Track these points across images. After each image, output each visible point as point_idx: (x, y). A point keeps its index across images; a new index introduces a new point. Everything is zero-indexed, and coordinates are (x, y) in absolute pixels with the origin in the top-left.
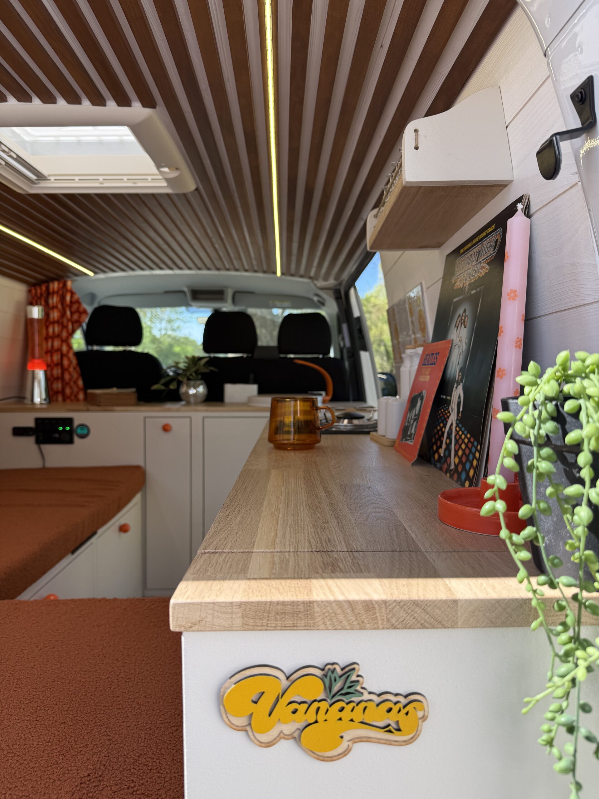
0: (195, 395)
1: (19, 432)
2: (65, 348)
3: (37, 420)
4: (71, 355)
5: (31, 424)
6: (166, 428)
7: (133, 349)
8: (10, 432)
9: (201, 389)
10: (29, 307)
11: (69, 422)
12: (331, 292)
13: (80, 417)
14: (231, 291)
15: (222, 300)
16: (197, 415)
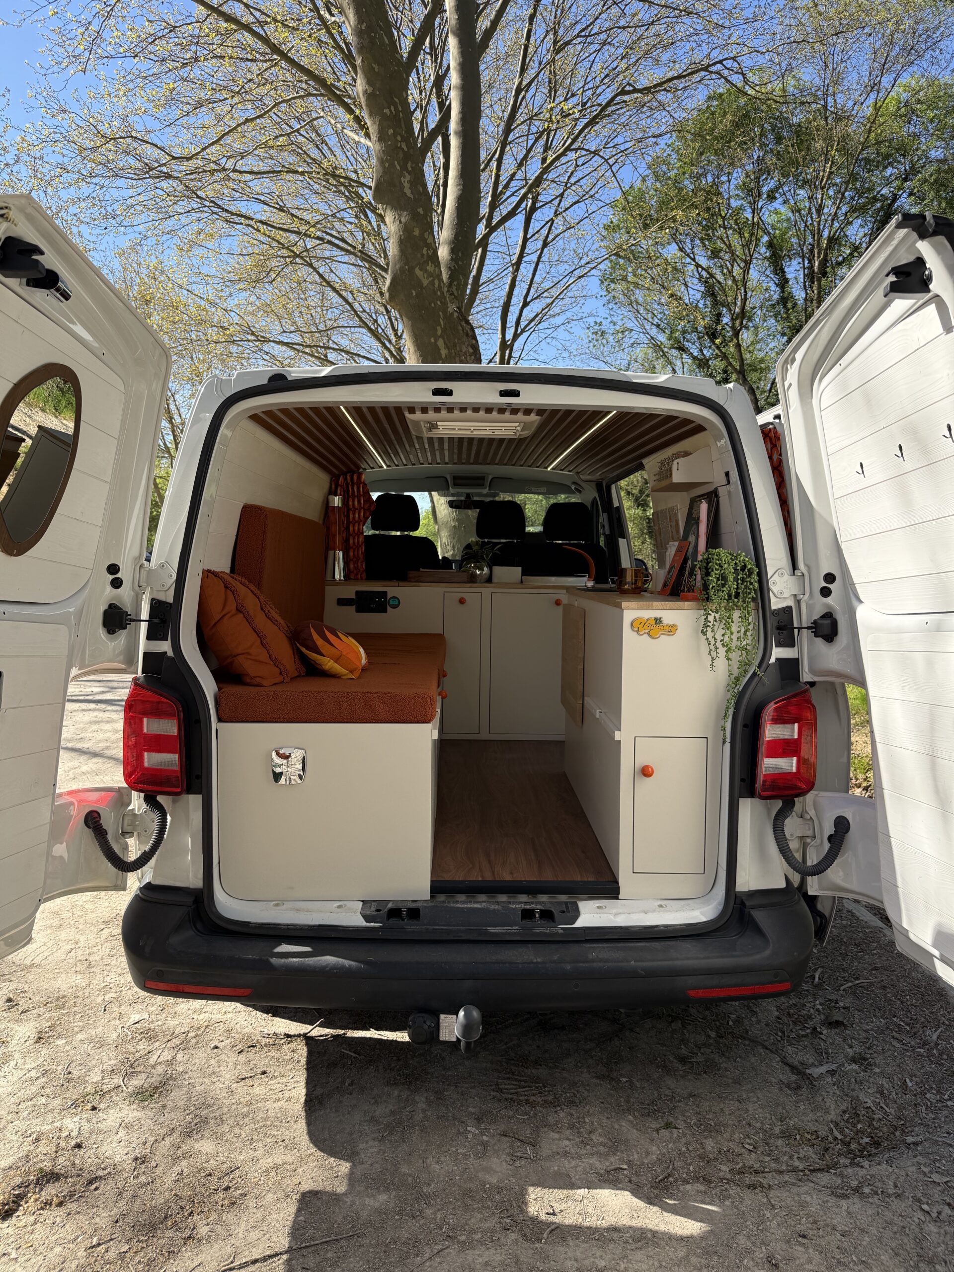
1: (342, 602)
3: (357, 592)
4: (362, 539)
5: (353, 596)
6: (462, 601)
7: (412, 533)
8: (336, 602)
10: (331, 497)
11: (385, 593)
12: (594, 485)
13: (393, 590)
14: (490, 477)
15: (482, 486)
16: (486, 591)
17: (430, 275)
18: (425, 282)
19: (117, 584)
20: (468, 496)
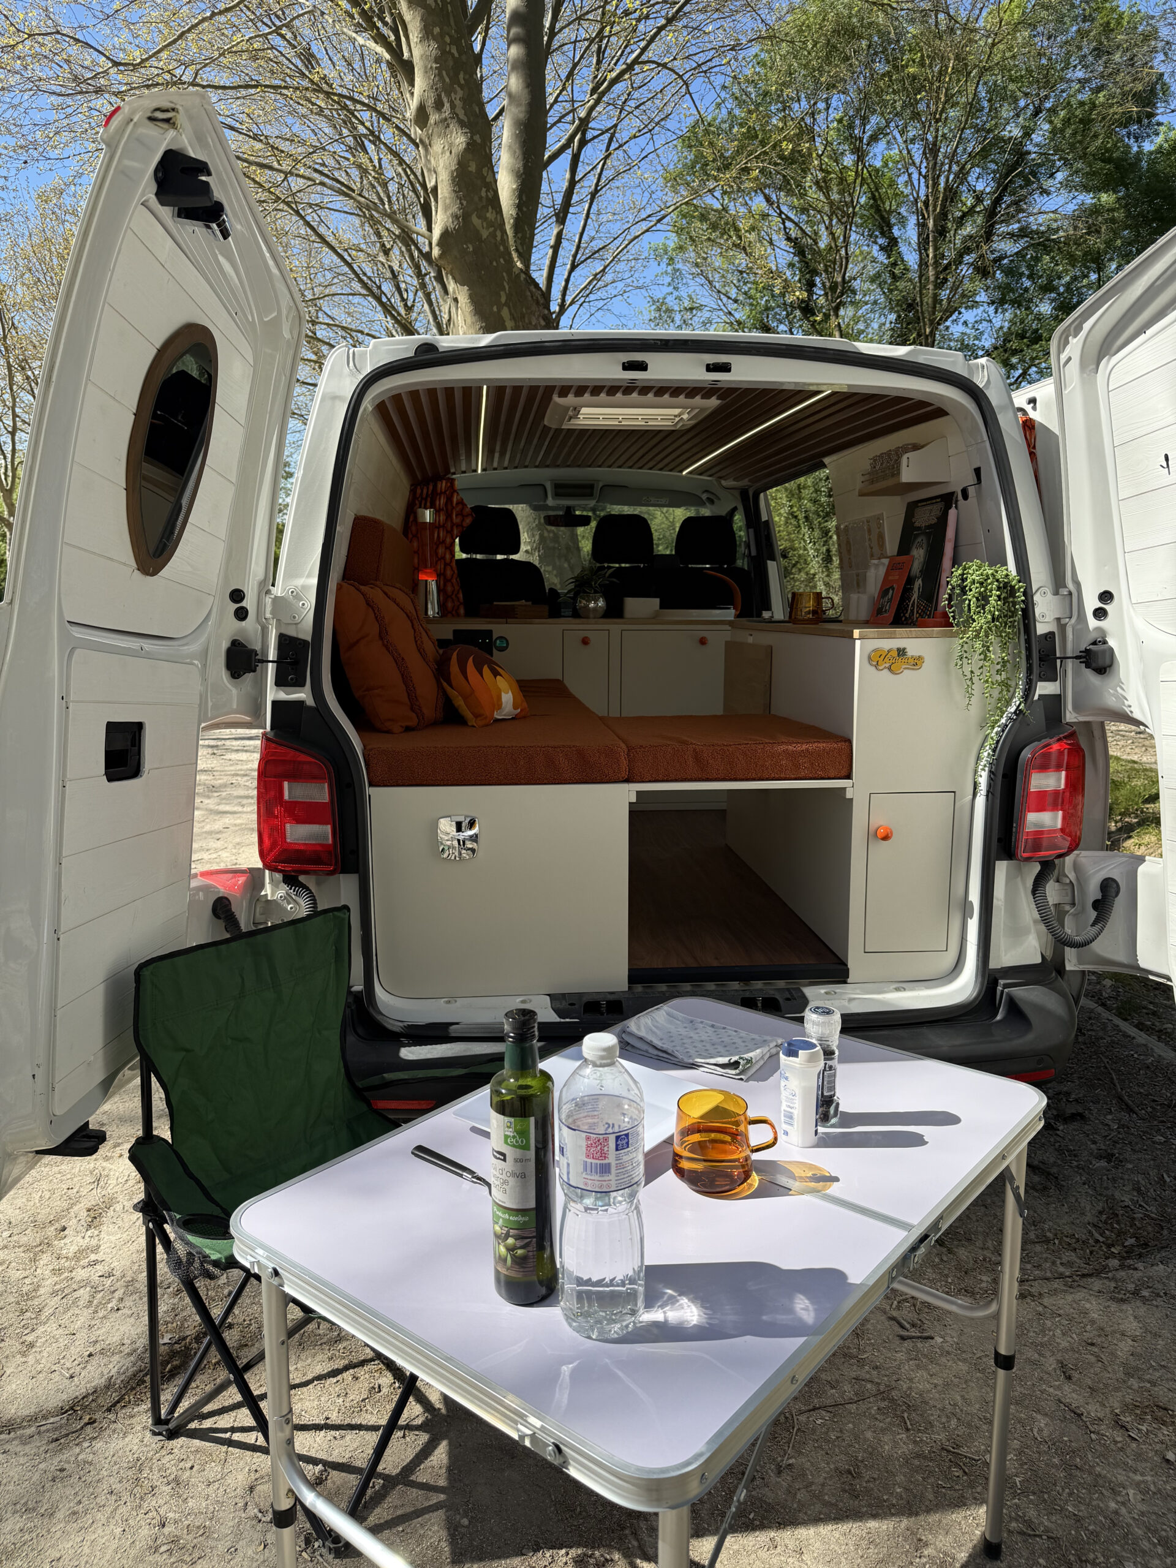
0: (595, 609)
2: (448, 556)
3: (455, 632)
4: (454, 564)
5: (452, 635)
6: (585, 641)
7: (512, 557)
9: (601, 603)
11: (490, 632)
12: (737, 493)
13: (498, 629)
14: (601, 484)
15: (590, 495)
16: (615, 627)
17: (491, 224)
18: (485, 234)
19: (241, 614)
20: (569, 510)
